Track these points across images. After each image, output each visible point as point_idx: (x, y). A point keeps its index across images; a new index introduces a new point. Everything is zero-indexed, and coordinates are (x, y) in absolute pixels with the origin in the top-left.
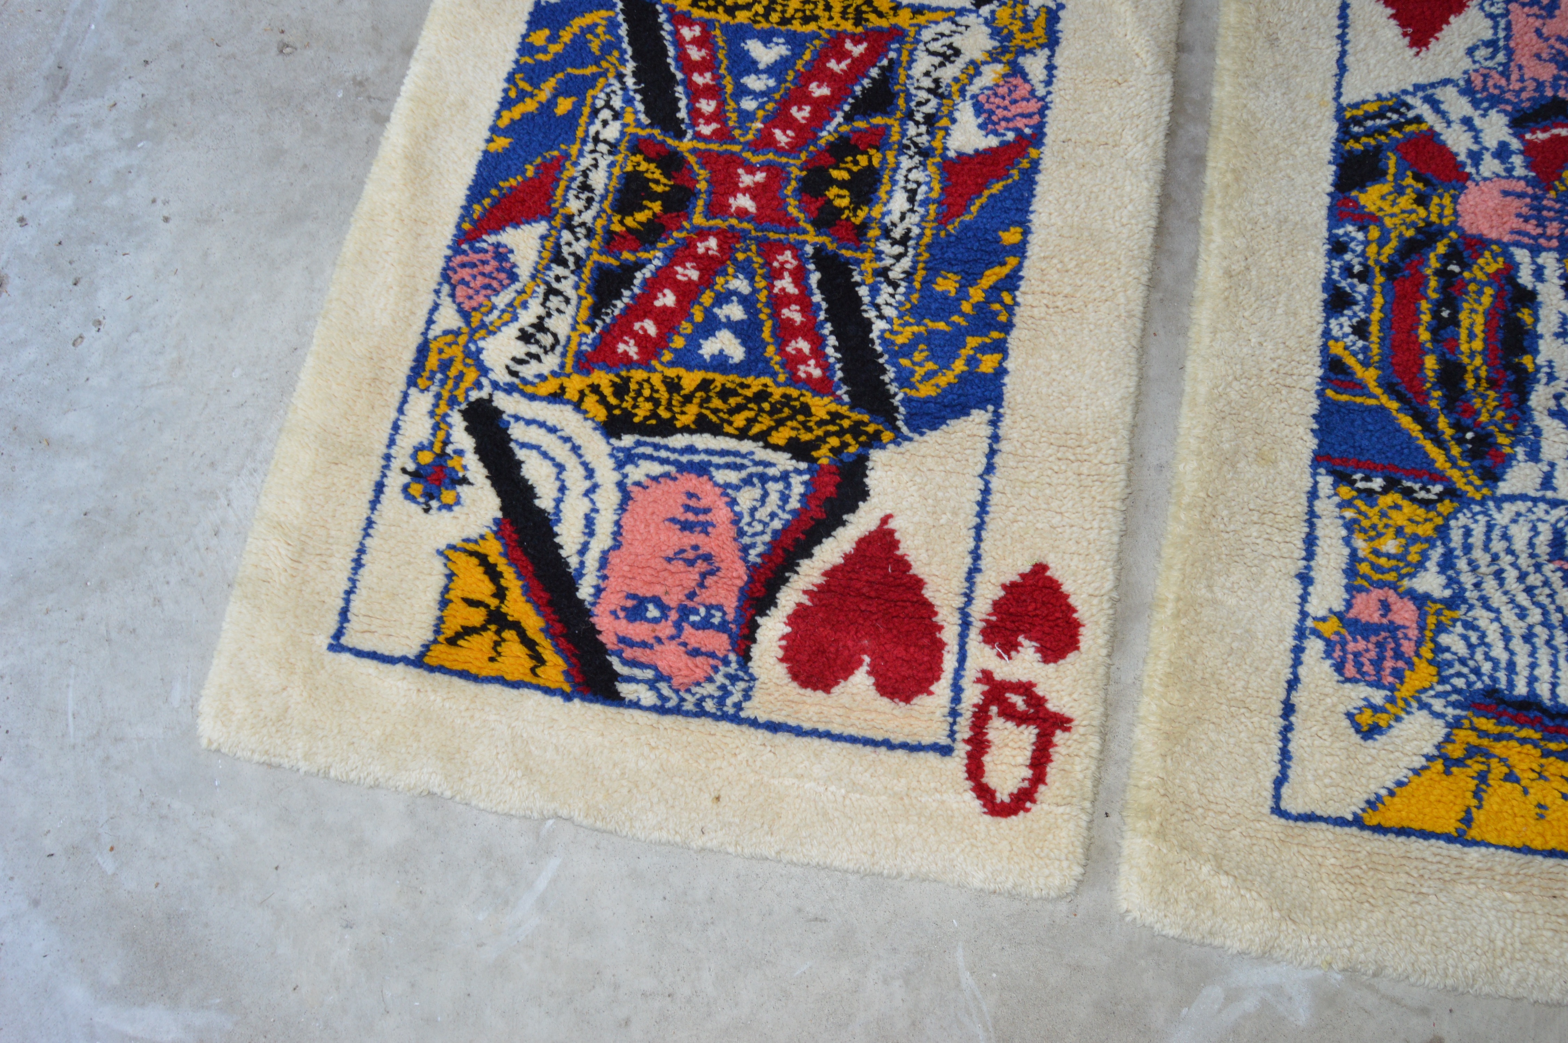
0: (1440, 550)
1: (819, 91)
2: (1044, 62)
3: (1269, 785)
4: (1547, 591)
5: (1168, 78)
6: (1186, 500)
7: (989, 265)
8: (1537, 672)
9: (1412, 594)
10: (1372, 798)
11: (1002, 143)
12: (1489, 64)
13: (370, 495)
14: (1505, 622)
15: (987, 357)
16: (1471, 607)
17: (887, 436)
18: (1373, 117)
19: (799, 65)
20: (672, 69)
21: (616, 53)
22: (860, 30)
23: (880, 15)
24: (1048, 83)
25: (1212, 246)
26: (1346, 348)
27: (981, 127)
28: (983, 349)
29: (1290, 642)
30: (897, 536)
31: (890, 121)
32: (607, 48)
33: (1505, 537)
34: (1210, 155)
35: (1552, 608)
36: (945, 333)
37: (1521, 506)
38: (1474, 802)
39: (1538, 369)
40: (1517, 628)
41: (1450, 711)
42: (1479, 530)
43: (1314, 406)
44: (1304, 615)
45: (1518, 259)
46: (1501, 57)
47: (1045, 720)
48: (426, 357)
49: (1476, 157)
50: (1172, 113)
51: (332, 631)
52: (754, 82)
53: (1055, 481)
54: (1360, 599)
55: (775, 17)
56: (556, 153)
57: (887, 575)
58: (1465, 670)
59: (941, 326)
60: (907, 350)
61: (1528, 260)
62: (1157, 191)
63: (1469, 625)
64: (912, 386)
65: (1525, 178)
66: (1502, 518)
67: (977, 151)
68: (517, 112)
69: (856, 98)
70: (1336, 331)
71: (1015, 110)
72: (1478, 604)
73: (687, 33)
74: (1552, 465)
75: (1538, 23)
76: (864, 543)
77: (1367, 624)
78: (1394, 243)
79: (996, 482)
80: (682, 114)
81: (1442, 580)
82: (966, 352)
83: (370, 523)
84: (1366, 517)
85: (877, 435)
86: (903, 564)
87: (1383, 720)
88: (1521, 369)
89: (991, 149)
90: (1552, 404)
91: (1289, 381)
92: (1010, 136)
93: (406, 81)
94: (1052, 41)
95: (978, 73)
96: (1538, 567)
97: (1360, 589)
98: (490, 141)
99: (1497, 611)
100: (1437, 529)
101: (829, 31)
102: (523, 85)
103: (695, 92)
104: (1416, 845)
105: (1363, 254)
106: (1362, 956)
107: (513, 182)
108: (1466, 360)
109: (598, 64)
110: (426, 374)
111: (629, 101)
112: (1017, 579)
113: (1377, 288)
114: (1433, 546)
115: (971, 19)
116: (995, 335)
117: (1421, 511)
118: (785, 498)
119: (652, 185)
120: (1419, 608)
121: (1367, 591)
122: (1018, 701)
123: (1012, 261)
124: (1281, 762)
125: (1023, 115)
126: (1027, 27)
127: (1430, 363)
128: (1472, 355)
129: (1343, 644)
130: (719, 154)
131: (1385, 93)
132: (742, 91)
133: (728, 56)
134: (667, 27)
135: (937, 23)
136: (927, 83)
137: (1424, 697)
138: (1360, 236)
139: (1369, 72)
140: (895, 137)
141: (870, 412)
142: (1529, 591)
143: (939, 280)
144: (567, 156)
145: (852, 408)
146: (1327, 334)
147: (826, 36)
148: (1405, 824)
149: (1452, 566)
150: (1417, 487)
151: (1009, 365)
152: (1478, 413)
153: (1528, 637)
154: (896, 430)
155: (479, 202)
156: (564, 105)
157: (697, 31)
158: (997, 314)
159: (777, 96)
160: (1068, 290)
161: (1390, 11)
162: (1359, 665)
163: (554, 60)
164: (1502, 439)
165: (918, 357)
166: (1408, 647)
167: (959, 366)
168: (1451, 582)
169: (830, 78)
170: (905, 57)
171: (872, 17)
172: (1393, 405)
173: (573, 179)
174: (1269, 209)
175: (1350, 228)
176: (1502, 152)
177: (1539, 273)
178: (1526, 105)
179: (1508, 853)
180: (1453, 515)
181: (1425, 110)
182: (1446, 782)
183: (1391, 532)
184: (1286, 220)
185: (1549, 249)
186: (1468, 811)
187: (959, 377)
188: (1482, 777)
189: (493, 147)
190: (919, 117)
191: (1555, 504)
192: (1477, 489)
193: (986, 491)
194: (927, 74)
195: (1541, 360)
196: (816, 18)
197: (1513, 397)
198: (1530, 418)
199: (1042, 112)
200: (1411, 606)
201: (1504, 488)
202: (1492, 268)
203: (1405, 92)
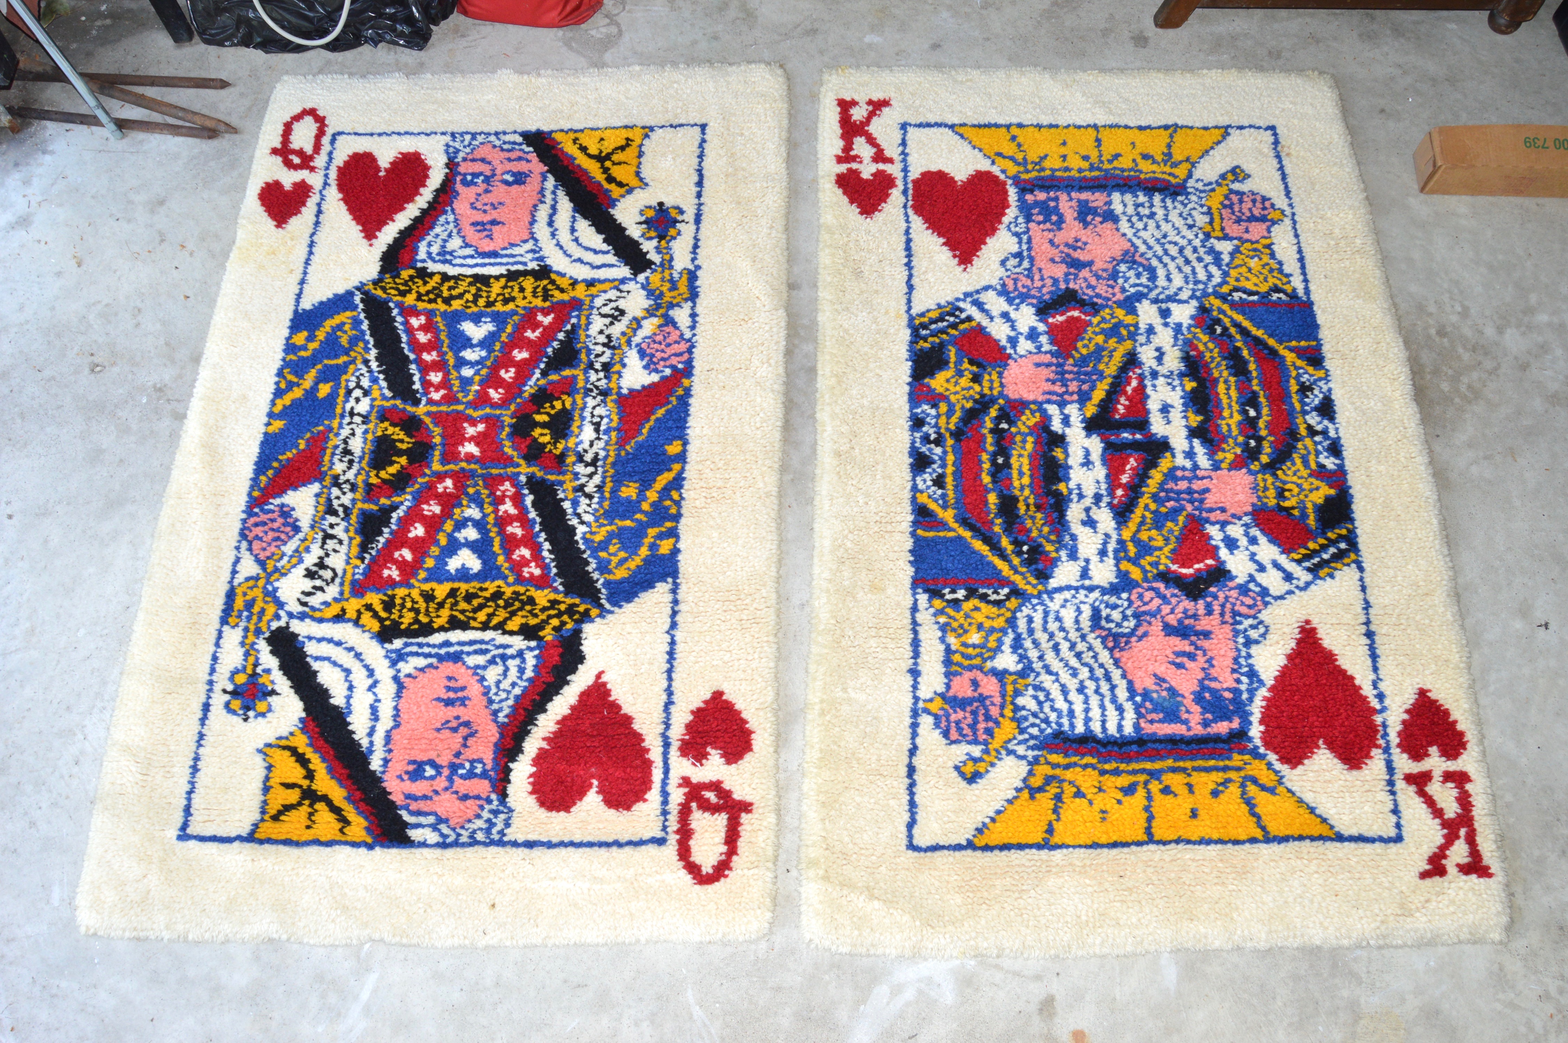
0: (1011, 635)
1: (520, 355)
2: (689, 311)
3: (904, 829)
4: (1091, 654)
5: (782, 313)
6: (822, 627)
7: (660, 472)
8: (1090, 715)
9: (994, 672)
10: (980, 826)
11: (662, 378)
12: (1018, 270)
13: (200, 714)
14: (1063, 681)
15: (664, 542)
16: (1038, 674)
17: (594, 612)
18: (935, 321)
19: (504, 337)
20: (406, 352)
21: (361, 344)
22: (548, 304)
23: (562, 291)
24: (693, 328)
25: (825, 435)
26: (930, 497)
27: (645, 367)
28: (661, 536)
29: (908, 721)
30: (609, 686)
31: (575, 372)
32: (354, 341)
33: (1058, 619)
34: (819, 366)
35: (1096, 666)
36: (632, 528)
37: (1067, 595)
38: (1054, 817)
39: (1070, 492)
40: (1072, 684)
41: (1030, 754)
42: (1038, 617)
43: (909, 544)
44: (916, 699)
45: (1050, 412)
46: (1026, 264)
47: (733, 807)
48: (233, 601)
49: (1013, 341)
50: (789, 337)
51: (179, 825)
52: (470, 355)
53: (723, 627)
54: (956, 681)
55: (482, 302)
56: (321, 428)
57: (603, 718)
58: (1038, 721)
59: (628, 523)
60: (604, 545)
61: (1057, 412)
62: (781, 399)
63: (1038, 688)
64: (610, 572)
65: (1050, 352)
66: (1054, 606)
67: (643, 387)
68: (287, 400)
69: (548, 357)
70: (921, 486)
71: (669, 351)
72: (1043, 671)
73: (415, 322)
74: (1087, 561)
75: (1051, 235)
76: (585, 696)
77: (963, 699)
78: (958, 414)
79: (679, 635)
80: (417, 386)
81: (1015, 658)
82: (647, 541)
83: (201, 736)
84: (955, 620)
85: (587, 611)
86: (615, 707)
87: (981, 767)
88: (1058, 494)
89: (654, 384)
90: (1083, 516)
91: (889, 528)
92: (668, 372)
93: (197, 384)
94: (693, 296)
95: (640, 326)
96: (1083, 637)
97: (956, 674)
98: (268, 424)
99: (1057, 674)
100: (1008, 621)
101: (525, 308)
102: (291, 378)
103: (425, 368)
104: (1015, 855)
105: (936, 425)
106: (985, 945)
107: (289, 455)
108: (1017, 492)
109: (347, 354)
110: (235, 613)
111: (375, 380)
112: (702, 705)
113: (949, 449)
114: (1005, 633)
115: (631, 286)
116: (669, 524)
117: (995, 610)
118: (522, 670)
119: (398, 444)
120: (1000, 681)
121: (960, 674)
122: (711, 796)
123: (676, 467)
124: (910, 811)
125: (676, 355)
126: (674, 286)
127: (992, 498)
128: (1022, 488)
129: (947, 716)
130: (447, 414)
131: (943, 303)
132: (461, 363)
133: (448, 337)
134: (399, 319)
135: (605, 292)
136: (602, 339)
137: (1010, 746)
138: (933, 412)
139: (931, 288)
140: (581, 384)
141: (581, 596)
142: (1078, 655)
143: (623, 489)
144: (330, 429)
145: (566, 594)
146: (915, 489)
147: (522, 312)
148: (1006, 841)
149: (1021, 646)
150: (990, 592)
151: (681, 545)
152: (1029, 531)
153: (1081, 690)
154: (601, 606)
155: (264, 474)
156: (324, 390)
157: (423, 319)
158: (667, 508)
159: (489, 363)
160: (720, 484)
161: (942, 240)
162: (959, 729)
163: (313, 355)
164: (1049, 548)
165: (612, 549)
166: (994, 711)
167: (644, 552)
168: (1022, 658)
169: (528, 344)
170: (583, 321)
171: (556, 293)
172: (967, 534)
173: (336, 447)
174: (865, 402)
175: (925, 407)
176: (1033, 335)
177: (1066, 421)
178: (1047, 297)
179: (1083, 850)
180: (1019, 609)
181: (973, 311)
182: (1033, 805)
183: (974, 628)
184: (878, 408)
185: (1072, 402)
186: (1050, 824)
187: (644, 560)
188: (1058, 798)
189: (271, 429)
190: (598, 366)
191: (1091, 589)
192: (1034, 586)
193: (673, 643)
194: (601, 332)
195: (1072, 484)
196: (513, 299)
197: (1055, 515)
198: (1069, 528)
199: (690, 351)
200: (994, 680)
201: (1053, 583)
202: (1030, 423)
203: (958, 300)
